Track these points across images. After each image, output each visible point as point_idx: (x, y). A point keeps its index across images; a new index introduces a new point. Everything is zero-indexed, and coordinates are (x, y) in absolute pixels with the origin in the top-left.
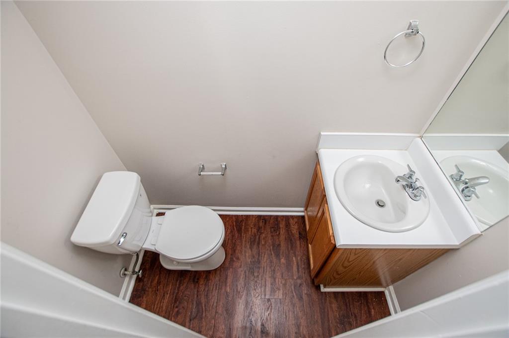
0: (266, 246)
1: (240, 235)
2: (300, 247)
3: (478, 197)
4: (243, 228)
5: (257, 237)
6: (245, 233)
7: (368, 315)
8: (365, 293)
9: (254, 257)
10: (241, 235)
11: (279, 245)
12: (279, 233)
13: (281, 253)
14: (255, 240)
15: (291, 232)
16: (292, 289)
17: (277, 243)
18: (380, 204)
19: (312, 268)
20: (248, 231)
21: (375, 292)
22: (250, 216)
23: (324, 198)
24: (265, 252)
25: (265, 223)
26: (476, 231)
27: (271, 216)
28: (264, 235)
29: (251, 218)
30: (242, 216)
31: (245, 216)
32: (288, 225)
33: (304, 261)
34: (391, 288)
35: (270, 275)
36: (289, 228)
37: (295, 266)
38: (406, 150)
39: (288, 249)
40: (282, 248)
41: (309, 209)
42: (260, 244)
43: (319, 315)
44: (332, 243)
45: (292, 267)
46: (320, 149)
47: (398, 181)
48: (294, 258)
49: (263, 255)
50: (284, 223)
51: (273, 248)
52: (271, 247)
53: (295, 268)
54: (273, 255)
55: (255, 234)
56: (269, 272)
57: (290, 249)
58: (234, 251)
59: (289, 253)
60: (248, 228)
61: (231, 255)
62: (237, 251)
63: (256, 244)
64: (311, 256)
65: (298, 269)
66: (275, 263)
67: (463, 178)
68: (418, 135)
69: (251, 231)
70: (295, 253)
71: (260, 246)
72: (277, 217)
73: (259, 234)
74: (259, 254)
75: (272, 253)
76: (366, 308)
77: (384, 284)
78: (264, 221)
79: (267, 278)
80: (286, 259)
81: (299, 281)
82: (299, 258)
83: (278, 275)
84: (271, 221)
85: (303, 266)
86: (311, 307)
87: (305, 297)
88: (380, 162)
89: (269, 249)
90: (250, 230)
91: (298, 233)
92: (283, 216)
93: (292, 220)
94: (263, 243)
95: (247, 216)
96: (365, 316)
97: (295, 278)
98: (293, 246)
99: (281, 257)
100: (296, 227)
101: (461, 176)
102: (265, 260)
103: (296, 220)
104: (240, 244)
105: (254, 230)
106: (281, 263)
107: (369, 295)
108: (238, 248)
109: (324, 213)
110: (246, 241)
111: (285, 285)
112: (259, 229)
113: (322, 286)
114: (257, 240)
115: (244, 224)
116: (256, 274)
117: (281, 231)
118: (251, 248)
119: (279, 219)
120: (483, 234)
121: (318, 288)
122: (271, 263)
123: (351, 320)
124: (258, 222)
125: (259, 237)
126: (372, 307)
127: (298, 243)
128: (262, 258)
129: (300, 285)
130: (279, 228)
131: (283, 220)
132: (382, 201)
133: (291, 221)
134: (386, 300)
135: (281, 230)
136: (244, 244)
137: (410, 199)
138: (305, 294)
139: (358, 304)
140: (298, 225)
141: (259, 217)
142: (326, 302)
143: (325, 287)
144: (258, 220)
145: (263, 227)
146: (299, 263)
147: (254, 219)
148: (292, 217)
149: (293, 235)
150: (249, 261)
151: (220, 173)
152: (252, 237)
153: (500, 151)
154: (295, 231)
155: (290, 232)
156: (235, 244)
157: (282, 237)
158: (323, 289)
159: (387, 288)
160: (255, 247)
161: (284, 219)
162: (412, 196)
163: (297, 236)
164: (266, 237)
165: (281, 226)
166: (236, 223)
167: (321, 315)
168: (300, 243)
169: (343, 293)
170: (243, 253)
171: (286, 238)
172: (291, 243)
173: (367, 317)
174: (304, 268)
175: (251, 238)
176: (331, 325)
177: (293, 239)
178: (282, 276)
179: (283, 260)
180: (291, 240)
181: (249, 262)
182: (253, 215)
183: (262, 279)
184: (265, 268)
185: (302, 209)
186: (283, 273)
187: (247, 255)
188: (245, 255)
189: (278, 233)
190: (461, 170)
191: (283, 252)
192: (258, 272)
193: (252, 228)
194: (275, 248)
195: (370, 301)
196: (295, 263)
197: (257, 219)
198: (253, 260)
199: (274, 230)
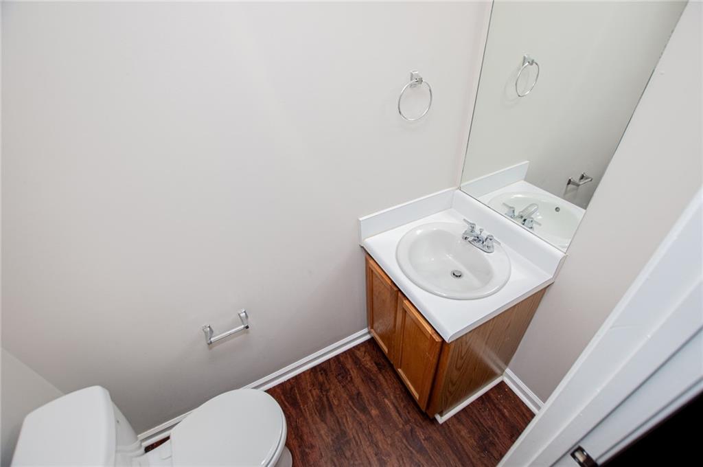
0: (343, 404)
1: (298, 411)
2: (386, 380)
3: (540, 225)
4: (298, 398)
5: (325, 399)
6: (305, 403)
7: (503, 419)
8: (486, 394)
9: (333, 430)
10: (300, 409)
11: (359, 394)
12: (351, 378)
13: (366, 402)
14: (323, 405)
15: (366, 368)
16: (405, 444)
17: (354, 393)
18: (457, 275)
19: (418, 398)
20: (308, 398)
21: (495, 387)
22: (299, 375)
23: (398, 294)
24: (346, 415)
25: (326, 375)
26: (560, 254)
27: (329, 360)
28: (332, 392)
29: (303, 377)
30: (289, 380)
31: (293, 378)
32: (356, 361)
33: (400, 397)
34: (508, 370)
35: (368, 443)
36: (361, 364)
37: (393, 410)
38: (451, 207)
39: (373, 393)
40: (364, 396)
41: (376, 325)
42: (334, 407)
43: (454, 457)
44: (437, 342)
45: (390, 414)
46: (364, 239)
47: (466, 238)
48: (386, 401)
49: (344, 420)
50: (350, 360)
51: (352, 402)
52: (350, 403)
53: (394, 414)
54: (358, 412)
55: (319, 397)
56: (365, 439)
57: (375, 391)
58: (302, 439)
59: (377, 397)
60: (306, 393)
61: (299, 447)
62: (305, 437)
63: (327, 409)
64: (409, 383)
65: (398, 411)
66: (365, 422)
67: (516, 214)
68: (457, 187)
69: (312, 395)
70: (384, 393)
71: (335, 410)
72: (337, 357)
73: (324, 393)
74: (338, 421)
75: (355, 409)
76: (497, 413)
77: (498, 371)
78: (322, 372)
79: (367, 450)
80: (378, 409)
81: (408, 428)
82: (392, 397)
83: (378, 436)
84: (333, 367)
85: (402, 405)
86: (440, 454)
87: (425, 444)
88: (435, 229)
89: (349, 407)
90: (309, 394)
91: (374, 364)
92: (345, 352)
93: (358, 352)
94: (336, 403)
95: (296, 378)
96: (502, 423)
97: (401, 426)
98: (378, 386)
99: (369, 408)
100: (368, 358)
101: (514, 211)
102: (351, 426)
103: (363, 349)
104: (305, 423)
105: (316, 392)
106: (374, 416)
107: (492, 394)
108: (305, 430)
109: (406, 312)
110: (311, 414)
111: (392, 445)
112: (321, 386)
113: (438, 417)
114: (326, 403)
115: (296, 391)
116: (348, 454)
117: (352, 373)
118: (323, 420)
119: (341, 359)
120: (567, 254)
121: (434, 421)
122: (361, 424)
123: (491, 438)
124: (316, 378)
125: (327, 398)
126: (501, 407)
127: (381, 377)
128: (346, 424)
129: (412, 430)
130: (347, 372)
131: (346, 358)
132: (456, 271)
133: (359, 354)
134: (511, 390)
135: (351, 371)
136: (310, 420)
137: (486, 253)
138: (424, 440)
139: (487, 413)
140: (369, 355)
141: (314, 369)
142: (452, 435)
143: (441, 414)
144: (314, 375)
145: (326, 381)
146: (396, 404)
147: (308, 376)
148: (357, 347)
149: (368, 370)
150: (329, 440)
151: (243, 326)
152: (318, 403)
153: (526, 180)
154: (369, 364)
155: (363, 368)
156: (297, 427)
157: (358, 381)
158: (441, 420)
159: (504, 374)
160: (328, 414)
161: (349, 356)
162: (486, 249)
163: (375, 369)
164: (336, 393)
165: (349, 366)
166: (284, 396)
167: (456, 455)
168: (384, 377)
169: (464, 410)
170: (315, 434)
171: (362, 380)
172: (372, 382)
173: (504, 423)
174: (404, 406)
175: (316, 405)
176: (474, 460)
177: (372, 376)
178: (384, 435)
179: (374, 412)
180: (371, 379)
181: (331, 442)
182: (304, 373)
183: (360, 456)
184: (357, 438)
185: (365, 330)
186: (382, 430)
187: (322, 432)
188: (321, 435)
189: (349, 379)
190: (510, 205)
191: (368, 401)
192: (350, 450)
193: (310, 391)
194: (356, 400)
195: (496, 401)
196: (391, 407)
197: (312, 374)
198: (335, 435)
199: (343, 377)
